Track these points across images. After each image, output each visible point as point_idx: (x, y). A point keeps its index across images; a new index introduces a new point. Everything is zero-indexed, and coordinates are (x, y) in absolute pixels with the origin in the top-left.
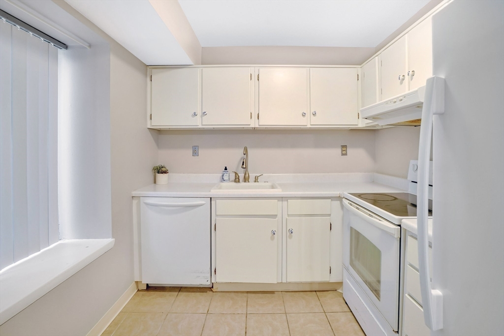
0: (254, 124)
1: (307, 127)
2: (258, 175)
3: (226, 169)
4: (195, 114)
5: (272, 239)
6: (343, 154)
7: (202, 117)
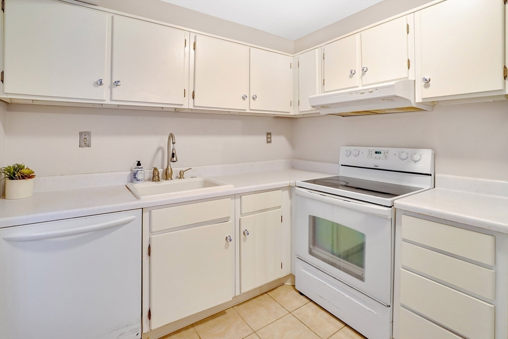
0: (187, 104)
1: (247, 111)
2: (184, 169)
3: (139, 164)
4: (101, 83)
5: (227, 247)
6: (268, 142)
7: (111, 88)
